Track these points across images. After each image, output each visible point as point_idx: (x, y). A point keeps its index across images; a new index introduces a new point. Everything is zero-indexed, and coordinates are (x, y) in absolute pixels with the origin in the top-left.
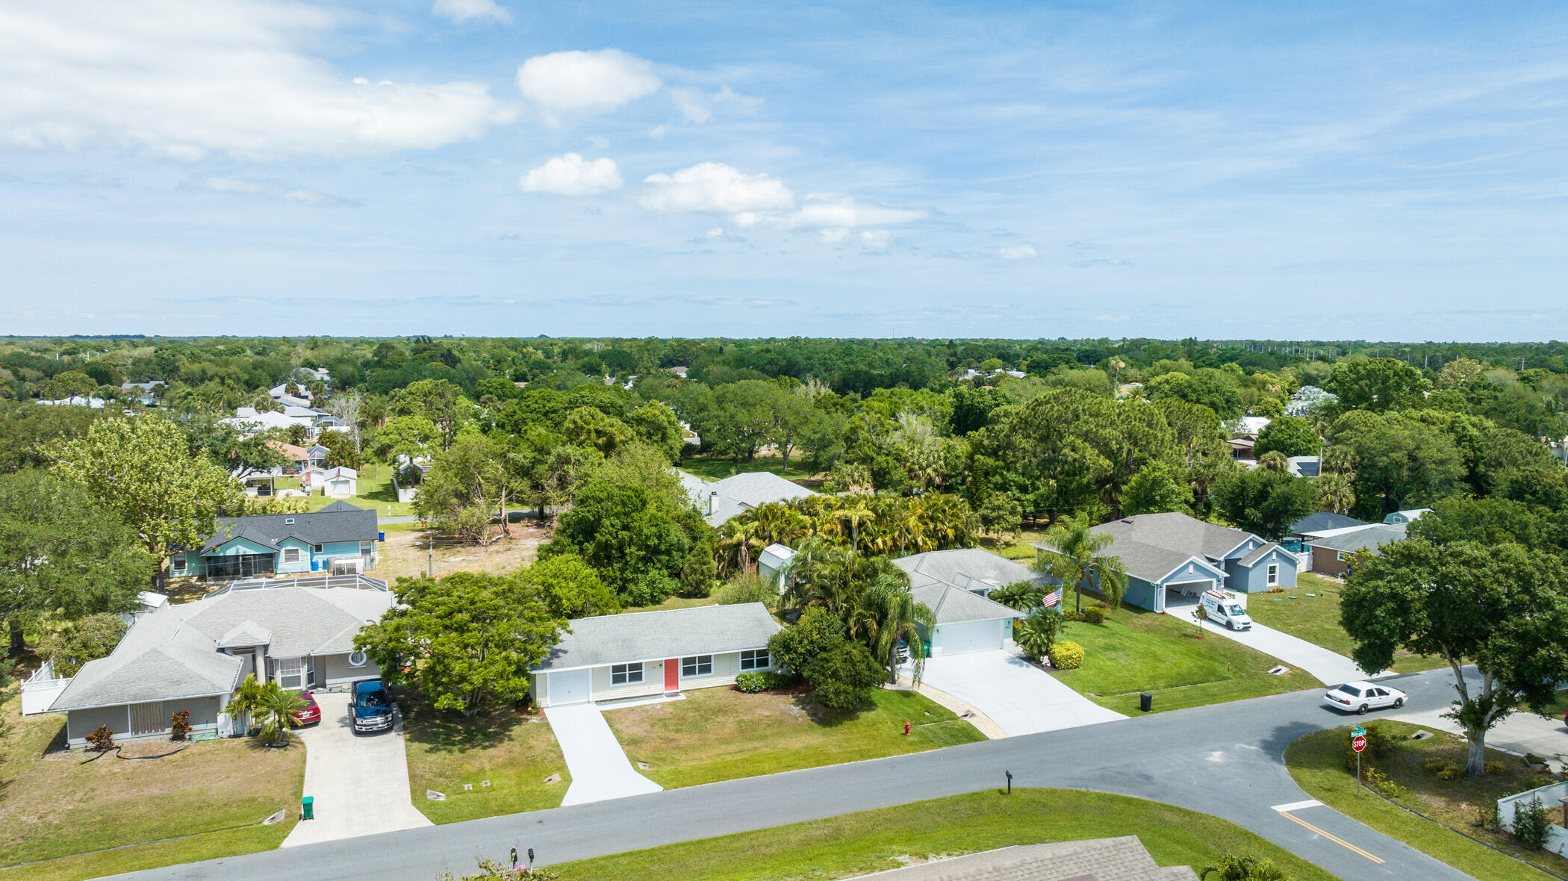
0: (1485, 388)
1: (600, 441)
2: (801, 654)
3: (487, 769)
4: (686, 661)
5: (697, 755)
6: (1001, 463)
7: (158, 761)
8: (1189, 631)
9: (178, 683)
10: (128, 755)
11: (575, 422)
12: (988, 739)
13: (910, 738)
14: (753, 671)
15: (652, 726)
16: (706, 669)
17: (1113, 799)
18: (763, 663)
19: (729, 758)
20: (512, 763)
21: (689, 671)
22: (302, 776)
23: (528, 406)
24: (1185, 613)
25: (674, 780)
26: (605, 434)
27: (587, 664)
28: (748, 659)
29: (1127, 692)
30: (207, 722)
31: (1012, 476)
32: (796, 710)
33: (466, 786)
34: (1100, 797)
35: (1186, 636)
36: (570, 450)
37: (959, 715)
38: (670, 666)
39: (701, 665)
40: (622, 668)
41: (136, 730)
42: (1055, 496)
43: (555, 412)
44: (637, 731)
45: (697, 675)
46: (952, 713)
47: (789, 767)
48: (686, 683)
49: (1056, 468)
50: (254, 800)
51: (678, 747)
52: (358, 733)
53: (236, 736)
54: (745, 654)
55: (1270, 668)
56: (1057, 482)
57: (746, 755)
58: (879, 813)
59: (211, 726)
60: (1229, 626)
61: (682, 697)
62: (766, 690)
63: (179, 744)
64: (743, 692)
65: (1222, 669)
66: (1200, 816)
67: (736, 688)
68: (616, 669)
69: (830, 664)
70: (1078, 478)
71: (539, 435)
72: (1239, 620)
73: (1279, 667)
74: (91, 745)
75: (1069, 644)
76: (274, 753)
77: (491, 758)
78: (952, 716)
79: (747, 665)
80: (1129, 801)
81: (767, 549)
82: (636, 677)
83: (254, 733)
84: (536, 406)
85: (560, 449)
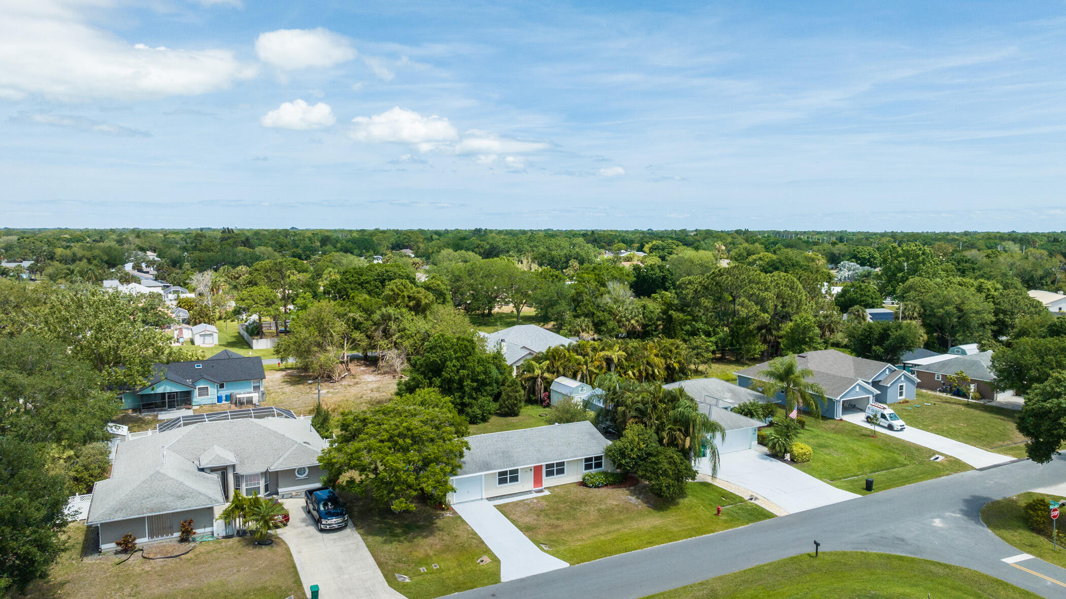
0: (966, 262)
1: (411, 304)
2: (634, 458)
3: (431, 554)
4: (548, 466)
5: (579, 537)
6: (690, 318)
7: (177, 559)
8: (864, 432)
9: (182, 498)
10: (151, 556)
11: (393, 290)
12: (777, 516)
13: (722, 517)
14: (593, 471)
15: (538, 516)
16: (561, 471)
17: (889, 557)
18: (599, 465)
19: (603, 538)
20: (447, 549)
21: (550, 473)
22: (294, 567)
23: (347, 279)
24: (857, 419)
25: (572, 557)
26: (414, 299)
27: (482, 471)
28: (589, 463)
29: (848, 477)
30: (205, 527)
31: (700, 325)
32: (633, 499)
33: (421, 569)
34: (880, 556)
35: (864, 435)
36: (391, 310)
37: (747, 498)
38: (537, 470)
39: (557, 469)
40: (505, 473)
41: (152, 535)
42: (730, 338)
43: (367, 283)
44: (528, 520)
45: (555, 476)
46: (741, 498)
47: (650, 543)
48: (548, 482)
49: (728, 319)
50: (265, 588)
51: (563, 531)
52: (322, 531)
53: (227, 537)
54: (587, 460)
55: (930, 457)
56: (729, 328)
57: (614, 535)
58: (735, 576)
59: (208, 530)
60: (890, 427)
61: (547, 493)
62: (606, 485)
63: (186, 546)
64: (590, 487)
65: (901, 458)
66: (957, 568)
67: (583, 484)
68: (500, 474)
69: (660, 466)
70: (745, 326)
71: (365, 300)
72: (897, 423)
73: (937, 456)
74: (119, 548)
75: (802, 445)
76: (265, 551)
77: (431, 546)
78: (741, 500)
79: (588, 467)
80: (901, 558)
81: (556, 380)
82: (514, 479)
83: (241, 534)
84: (353, 279)
85: (384, 310)
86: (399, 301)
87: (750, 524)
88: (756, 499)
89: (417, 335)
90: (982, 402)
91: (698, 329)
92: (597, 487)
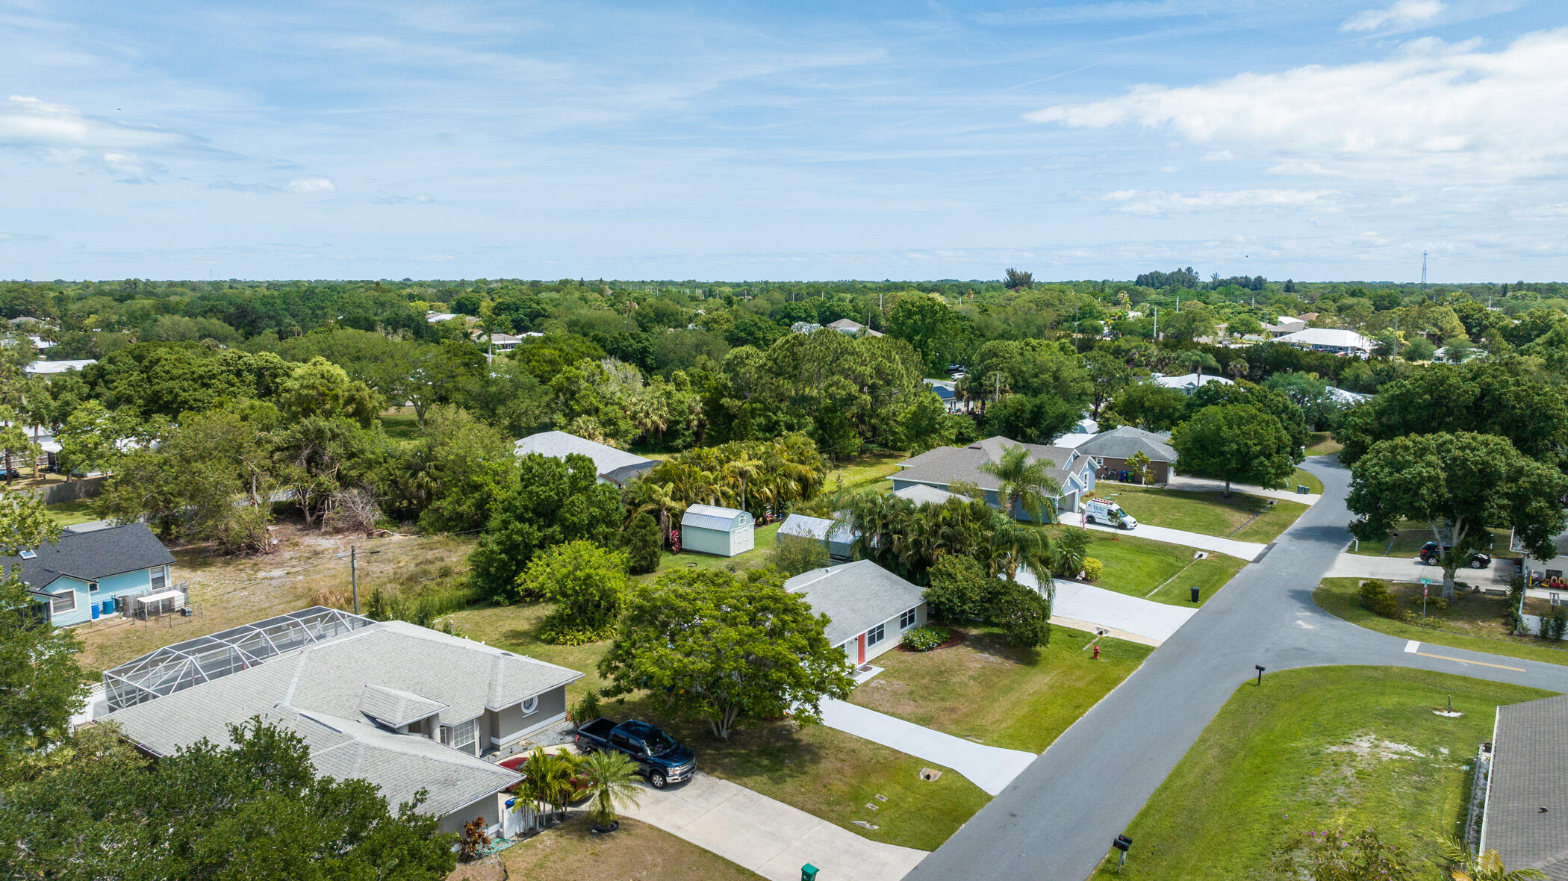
3: (855, 782)
4: (869, 633)
12: (1155, 647)
14: (909, 629)
15: (915, 701)
16: (881, 637)
17: (1318, 670)
18: (912, 619)
20: (866, 771)
21: (872, 641)
22: (706, 851)
28: (907, 619)
30: (492, 824)
33: (869, 806)
34: (1309, 670)
38: (860, 641)
39: (878, 632)
45: (878, 643)
46: (1089, 632)
47: (1081, 707)
48: (873, 653)
51: (967, 715)
52: (666, 788)
54: (900, 618)
55: (1193, 555)
57: (1027, 707)
58: (1219, 724)
59: (492, 829)
60: (1122, 526)
61: (876, 670)
67: (907, 646)
72: (1129, 520)
73: (1200, 553)
75: (1091, 558)
77: (840, 772)
79: (903, 624)
80: (1329, 669)
81: (688, 510)
85: (305, 421)
86: (328, 406)
87: (1144, 663)
88: (1106, 631)
89: (389, 460)
90: (1157, 486)
91: (777, 423)
92: (931, 649)
